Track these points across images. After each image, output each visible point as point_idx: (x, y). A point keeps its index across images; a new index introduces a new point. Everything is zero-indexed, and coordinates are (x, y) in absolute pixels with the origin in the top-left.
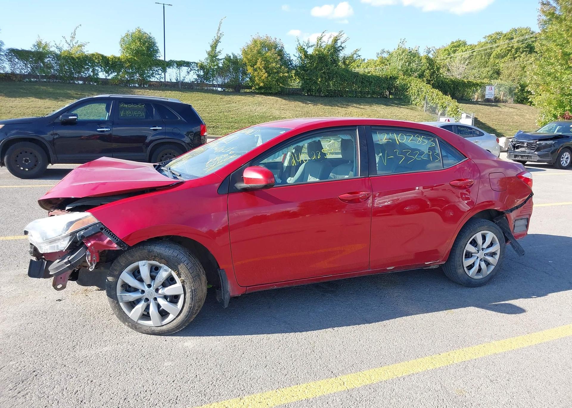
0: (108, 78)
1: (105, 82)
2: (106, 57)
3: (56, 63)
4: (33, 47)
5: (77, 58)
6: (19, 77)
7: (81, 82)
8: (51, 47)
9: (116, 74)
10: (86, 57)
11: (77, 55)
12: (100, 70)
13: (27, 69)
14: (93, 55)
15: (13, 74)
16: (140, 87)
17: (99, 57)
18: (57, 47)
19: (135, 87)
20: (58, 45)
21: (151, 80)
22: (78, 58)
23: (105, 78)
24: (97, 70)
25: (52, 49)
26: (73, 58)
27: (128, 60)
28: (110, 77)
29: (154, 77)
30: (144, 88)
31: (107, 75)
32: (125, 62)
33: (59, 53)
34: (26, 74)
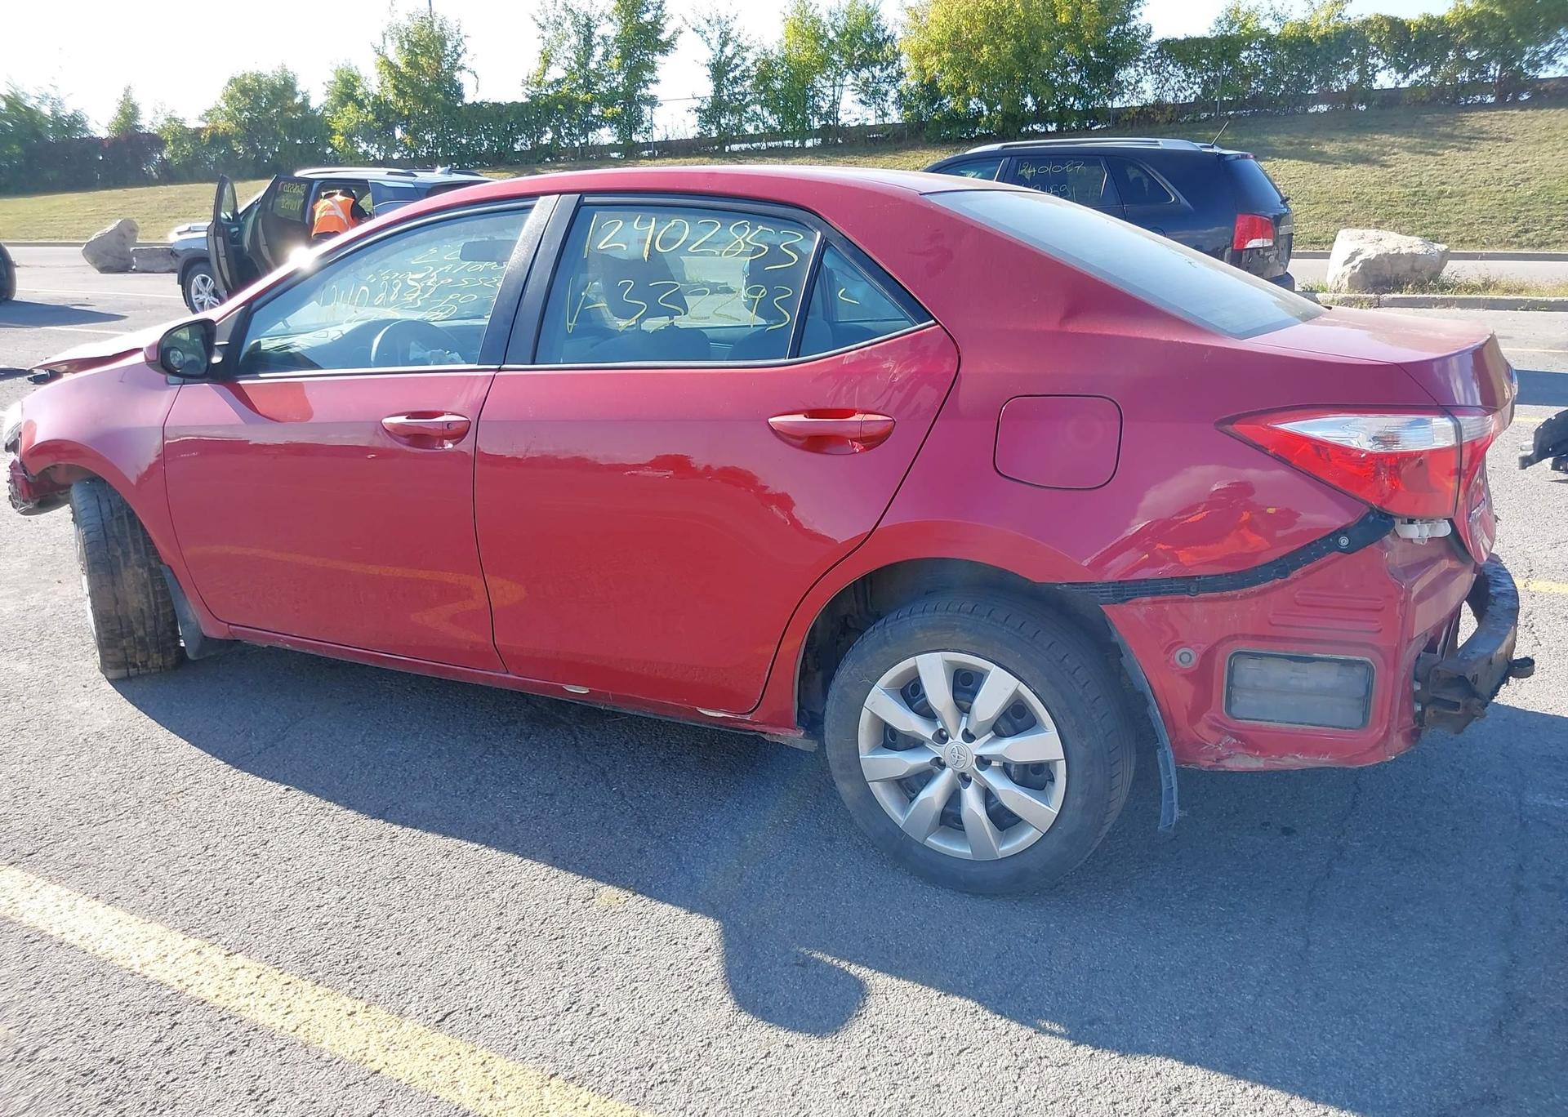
0: (1400, 86)
1: (1391, 97)
2: (1402, 23)
3: (1265, 61)
4: (1213, 28)
5: (1321, 38)
6: (1170, 109)
7: (1323, 108)
8: (1265, 18)
9: (1428, 69)
10: (1349, 31)
11: (1322, 31)
12: (1381, 63)
13: (1192, 88)
14: (1367, 22)
15: (1159, 105)
16: (1501, 104)
17: (1382, 25)
18: (1276, 17)
19: (1483, 106)
20: (1278, 9)
21: (1542, 75)
22: (1324, 38)
23: (1393, 86)
24: (1374, 66)
25: (1264, 25)
26: (1309, 42)
27: (1469, 21)
28: (1405, 85)
29: (1555, 62)
30: (1516, 104)
31: (1400, 76)
32: (1458, 30)
33: (1275, 31)
34: (1187, 101)
